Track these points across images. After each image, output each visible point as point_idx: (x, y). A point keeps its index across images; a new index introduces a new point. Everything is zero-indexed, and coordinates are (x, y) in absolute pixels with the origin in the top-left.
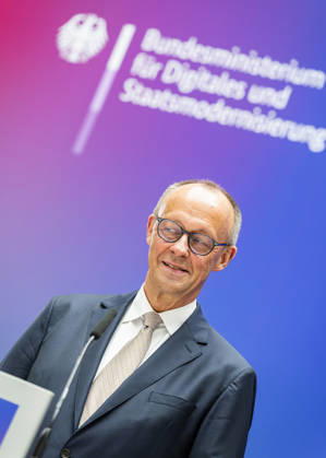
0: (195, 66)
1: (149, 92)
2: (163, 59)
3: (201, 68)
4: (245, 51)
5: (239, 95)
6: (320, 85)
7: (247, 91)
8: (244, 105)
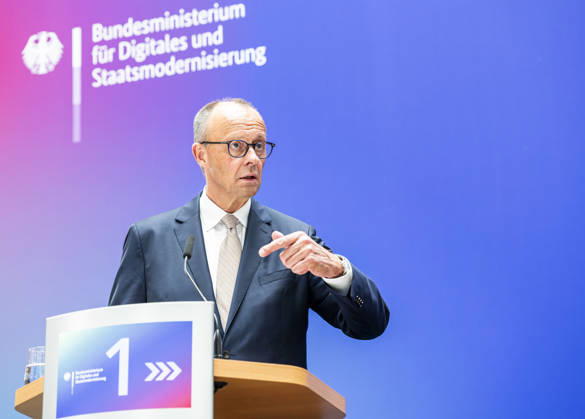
0: (140, 39)
1: (113, 73)
2: (113, 43)
3: (147, 39)
4: (174, 12)
5: (184, 47)
6: (243, 14)
7: (189, 41)
8: (191, 52)
